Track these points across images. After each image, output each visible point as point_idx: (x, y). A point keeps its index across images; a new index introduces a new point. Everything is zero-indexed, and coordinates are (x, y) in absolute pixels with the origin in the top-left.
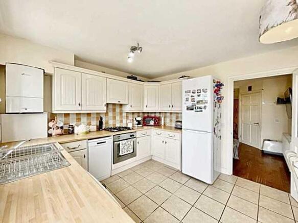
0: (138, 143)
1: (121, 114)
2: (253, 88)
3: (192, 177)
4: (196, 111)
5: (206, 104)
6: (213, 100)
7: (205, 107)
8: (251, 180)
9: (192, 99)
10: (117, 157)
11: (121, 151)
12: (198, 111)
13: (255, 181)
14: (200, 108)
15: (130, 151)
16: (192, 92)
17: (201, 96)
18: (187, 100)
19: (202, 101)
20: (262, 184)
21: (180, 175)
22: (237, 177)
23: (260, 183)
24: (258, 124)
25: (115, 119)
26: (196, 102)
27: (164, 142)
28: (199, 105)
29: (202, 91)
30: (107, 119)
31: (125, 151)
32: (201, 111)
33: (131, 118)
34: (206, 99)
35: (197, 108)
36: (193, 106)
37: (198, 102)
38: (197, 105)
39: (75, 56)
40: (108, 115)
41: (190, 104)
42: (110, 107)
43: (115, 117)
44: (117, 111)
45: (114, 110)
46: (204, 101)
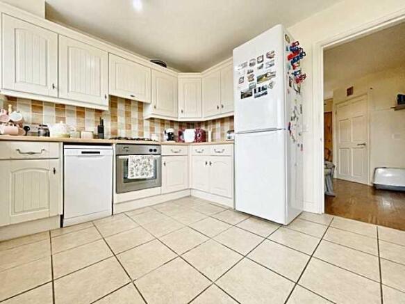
0: (165, 164)
1: (141, 122)
2: (355, 91)
3: (251, 216)
4: (255, 97)
5: (273, 79)
6: (285, 74)
7: (271, 85)
8: (359, 220)
9: (249, 78)
10: (124, 182)
11: (129, 172)
12: (259, 96)
13: (367, 221)
14: (263, 89)
15: (147, 175)
16: (248, 64)
17: (265, 66)
18: (241, 81)
19: (266, 75)
20: (381, 225)
21: (232, 214)
22: (333, 216)
23: (376, 224)
24: (364, 144)
25: (130, 129)
26: (256, 81)
27: (208, 164)
28: (261, 85)
29: (265, 57)
30: (114, 126)
31: (139, 173)
32: (266, 93)
33: (159, 132)
34: (272, 69)
35: (257, 90)
36: (251, 88)
37: (259, 79)
38: (258, 86)
39: (46, 3)
40: (116, 121)
41: (245, 87)
42: (121, 107)
43: (130, 125)
44: (132, 116)
45: (128, 114)
46: (269, 74)
